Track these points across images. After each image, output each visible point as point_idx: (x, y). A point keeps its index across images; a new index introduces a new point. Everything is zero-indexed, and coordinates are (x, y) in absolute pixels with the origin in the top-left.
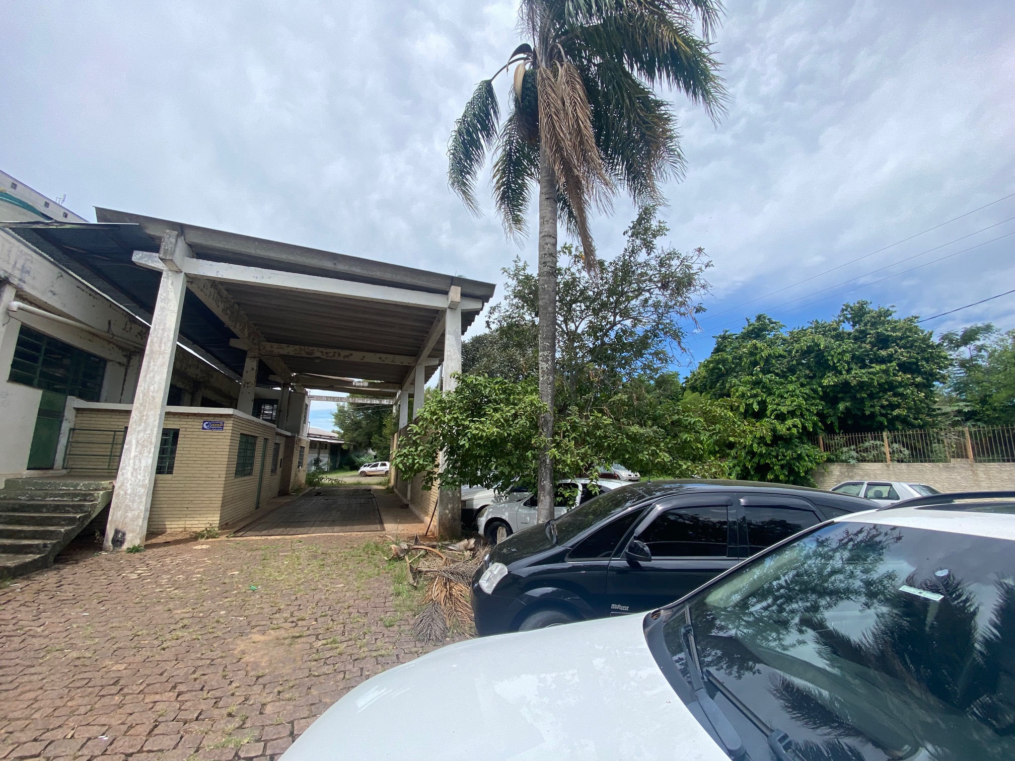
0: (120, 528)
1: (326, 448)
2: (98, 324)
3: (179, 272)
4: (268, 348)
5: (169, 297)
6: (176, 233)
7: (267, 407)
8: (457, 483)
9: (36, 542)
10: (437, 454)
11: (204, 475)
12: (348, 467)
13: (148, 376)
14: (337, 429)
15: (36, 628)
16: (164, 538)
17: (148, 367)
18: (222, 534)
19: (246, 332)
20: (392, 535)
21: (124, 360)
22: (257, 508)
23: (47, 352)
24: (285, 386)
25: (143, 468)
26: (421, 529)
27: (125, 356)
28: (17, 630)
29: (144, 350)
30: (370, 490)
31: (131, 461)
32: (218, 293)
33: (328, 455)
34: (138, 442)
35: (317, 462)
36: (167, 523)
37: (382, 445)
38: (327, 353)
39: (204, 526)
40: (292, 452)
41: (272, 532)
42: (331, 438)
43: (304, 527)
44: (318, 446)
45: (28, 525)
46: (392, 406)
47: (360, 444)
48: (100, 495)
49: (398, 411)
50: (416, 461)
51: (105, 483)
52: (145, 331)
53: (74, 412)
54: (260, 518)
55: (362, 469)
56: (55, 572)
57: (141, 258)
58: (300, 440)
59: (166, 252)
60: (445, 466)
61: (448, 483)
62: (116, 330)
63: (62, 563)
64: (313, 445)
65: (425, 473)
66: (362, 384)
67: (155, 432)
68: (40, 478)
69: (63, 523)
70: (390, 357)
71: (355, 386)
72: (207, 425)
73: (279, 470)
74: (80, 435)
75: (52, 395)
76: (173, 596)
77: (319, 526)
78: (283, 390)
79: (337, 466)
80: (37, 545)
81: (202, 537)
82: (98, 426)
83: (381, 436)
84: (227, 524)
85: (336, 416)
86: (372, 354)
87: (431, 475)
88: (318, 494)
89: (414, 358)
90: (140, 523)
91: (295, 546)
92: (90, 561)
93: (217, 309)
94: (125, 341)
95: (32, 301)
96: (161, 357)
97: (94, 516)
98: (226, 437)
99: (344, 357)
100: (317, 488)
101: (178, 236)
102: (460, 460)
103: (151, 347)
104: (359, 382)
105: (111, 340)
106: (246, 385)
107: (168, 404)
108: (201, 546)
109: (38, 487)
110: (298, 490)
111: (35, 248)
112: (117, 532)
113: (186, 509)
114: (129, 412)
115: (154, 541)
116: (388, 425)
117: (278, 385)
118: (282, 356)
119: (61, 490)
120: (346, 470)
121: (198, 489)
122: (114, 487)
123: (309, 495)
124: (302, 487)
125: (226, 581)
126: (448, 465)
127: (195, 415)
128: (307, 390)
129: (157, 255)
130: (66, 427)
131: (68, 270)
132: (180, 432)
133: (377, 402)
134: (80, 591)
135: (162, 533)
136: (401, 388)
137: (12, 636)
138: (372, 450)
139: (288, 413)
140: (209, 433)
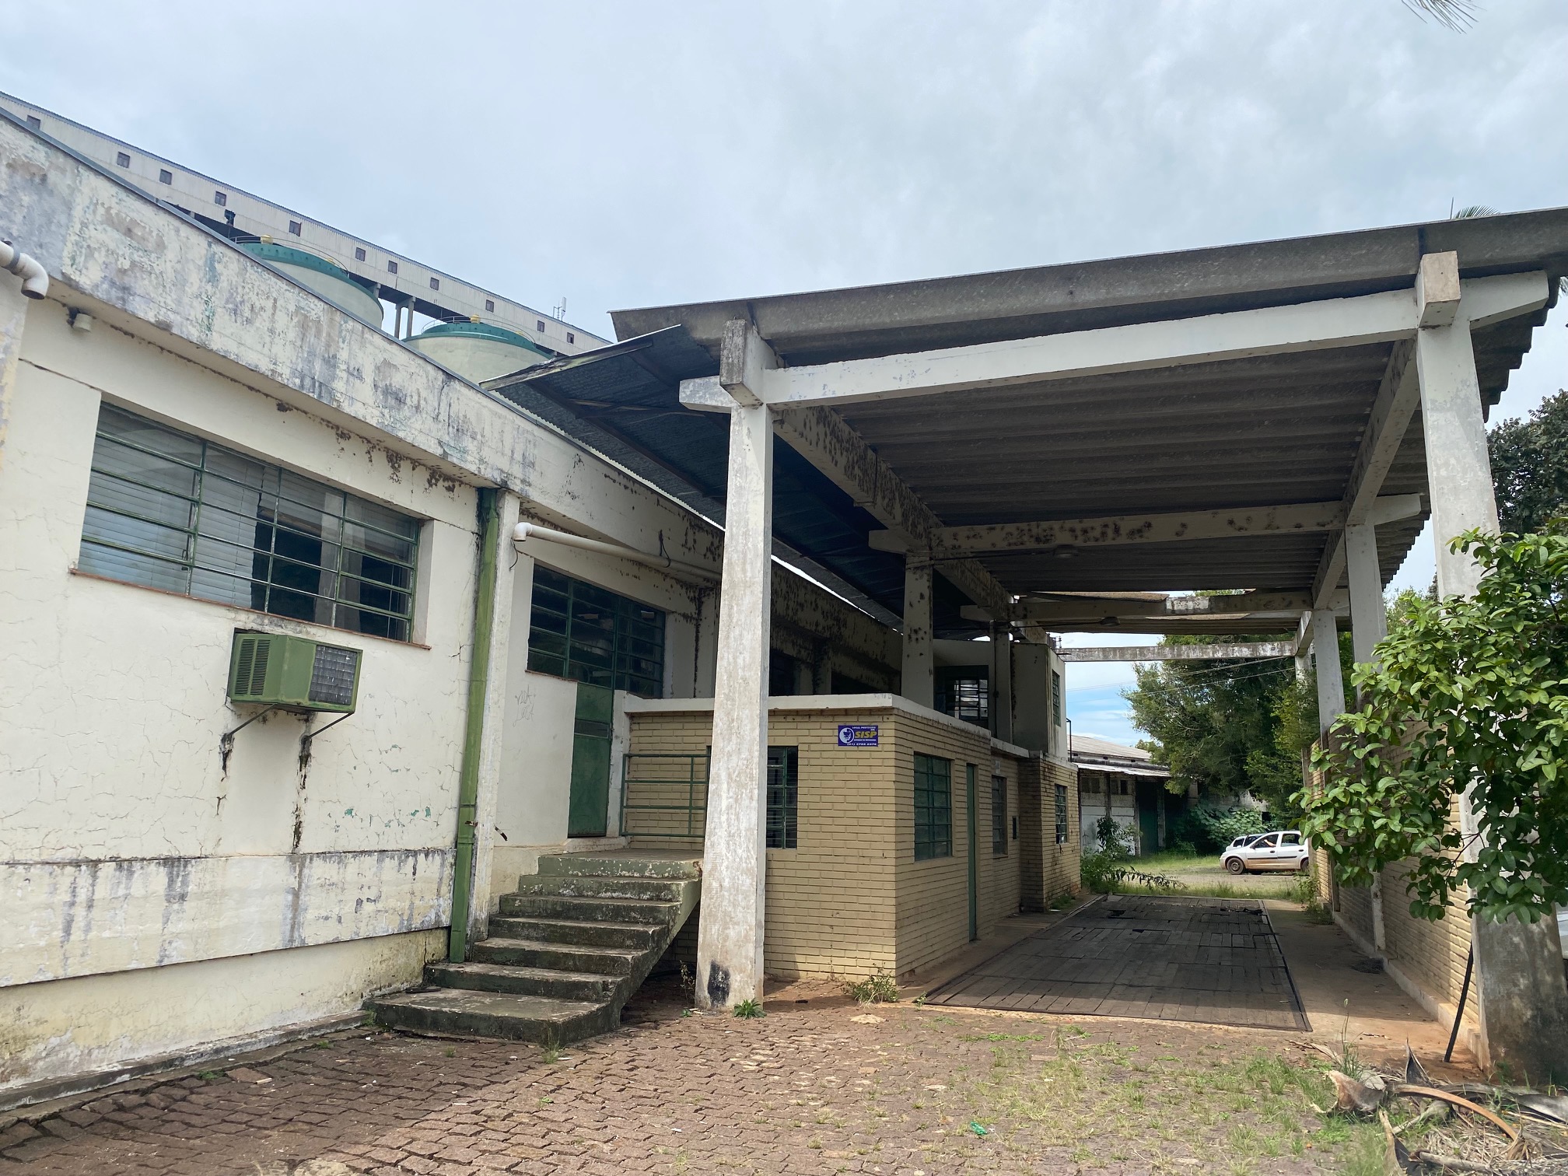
0: (719, 960)
1: (1124, 792)
2: (644, 543)
3: (756, 405)
4: (948, 542)
5: (748, 464)
6: (742, 322)
7: (967, 687)
8: (1536, 899)
9: (591, 978)
10: (1446, 802)
11: (855, 852)
12: (1189, 846)
13: (732, 635)
14: (1147, 738)
15: (601, 1144)
16: (797, 991)
17: (730, 616)
18: (903, 995)
19: (898, 511)
20: (1333, 1045)
21: (691, 609)
22: (974, 938)
23: (578, 609)
24: (998, 630)
25: (743, 833)
26: (1430, 1040)
27: (692, 600)
28: (573, 1143)
29: (719, 583)
30: (1259, 912)
31: (724, 818)
32: (833, 433)
33: (1131, 812)
34: (729, 775)
35: (1106, 829)
36: (799, 958)
37: (1280, 779)
38: (1085, 531)
39: (866, 971)
40: (1036, 798)
41: (1010, 1001)
42: (1134, 762)
43: (1088, 996)
44: (1103, 786)
45: (577, 944)
46: (1291, 660)
47: (1216, 780)
48: (681, 889)
49: (1312, 674)
50: (1377, 824)
51: (686, 864)
52: (716, 541)
53: (626, 721)
54: (982, 965)
55: (1231, 851)
56: (623, 1041)
57: (694, 393)
58: (1052, 768)
59: (730, 372)
60: (1482, 842)
61: (1501, 898)
62: (673, 548)
63: (634, 1024)
64: (1088, 782)
65: (1415, 864)
66: (1191, 605)
67: (757, 754)
68: (589, 853)
69: (628, 942)
70: (1259, 514)
71: (1173, 612)
72: (846, 734)
73: (1012, 846)
74: (641, 767)
75: (592, 690)
76: (821, 1119)
77: (1122, 997)
78: (995, 639)
79: (1161, 843)
80: (593, 984)
81: (867, 996)
82: (666, 747)
83: (1273, 753)
84: (912, 971)
85: (1138, 702)
86: (1207, 515)
87: (1435, 870)
88: (1116, 914)
89: (1333, 506)
90: (751, 954)
91: (1068, 1041)
92: (676, 1025)
93: (833, 468)
94: (689, 569)
95: (545, 517)
96: (748, 592)
97: (675, 932)
98: (887, 763)
99: (1132, 533)
100: (1112, 898)
101: (746, 329)
102: (1535, 822)
103: (729, 574)
104: (1181, 599)
105: (666, 571)
106: (914, 637)
107: (772, 693)
108: (867, 1017)
109: (587, 872)
110: (1067, 899)
111: (535, 417)
112: (715, 968)
113: (828, 929)
114: (709, 715)
115: (778, 996)
116: (1287, 718)
117: (983, 629)
118: (982, 556)
119: (621, 876)
120: (1185, 854)
121: (847, 883)
122: (701, 871)
123: (1091, 915)
124: (1076, 893)
125: (921, 1102)
126: (1494, 839)
127: (822, 713)
128: (1052, 635)
129: (715, 379)
130: (618, 750)
131: (587, 447)
132: (800, 754)
133: (1242, 651)
134: (664, 1082)
135: (792, 980)
136: (1310, 605)
137: (566, 1154)
138: (1253, 795)
139: (1013, 697)
140: (853, 752)
